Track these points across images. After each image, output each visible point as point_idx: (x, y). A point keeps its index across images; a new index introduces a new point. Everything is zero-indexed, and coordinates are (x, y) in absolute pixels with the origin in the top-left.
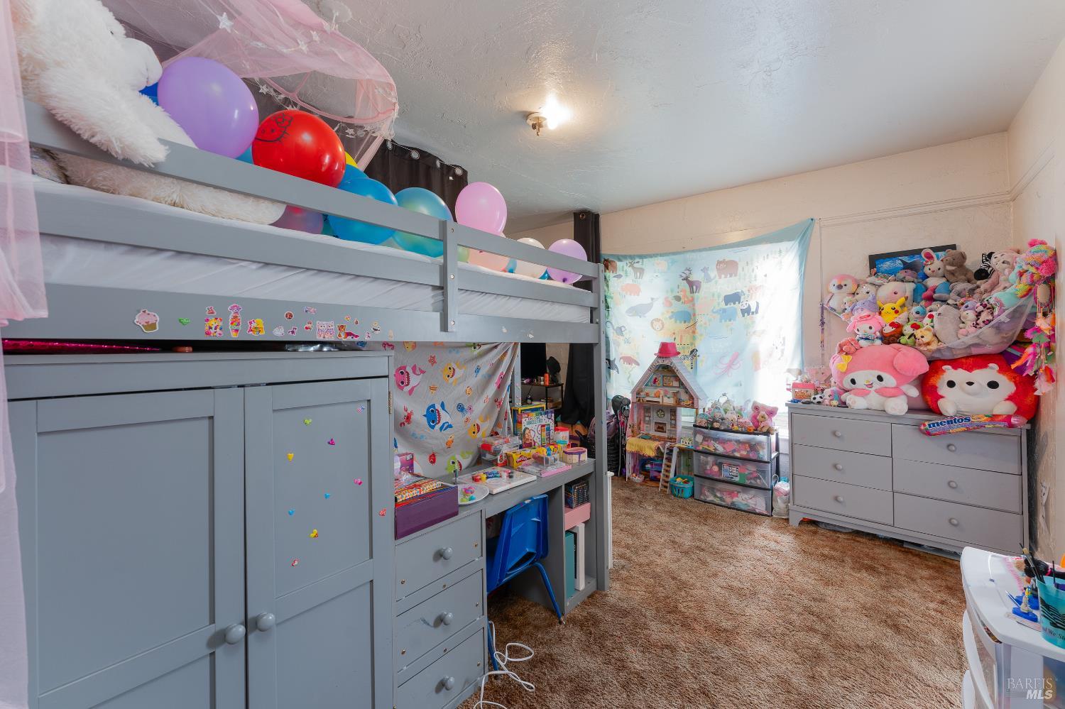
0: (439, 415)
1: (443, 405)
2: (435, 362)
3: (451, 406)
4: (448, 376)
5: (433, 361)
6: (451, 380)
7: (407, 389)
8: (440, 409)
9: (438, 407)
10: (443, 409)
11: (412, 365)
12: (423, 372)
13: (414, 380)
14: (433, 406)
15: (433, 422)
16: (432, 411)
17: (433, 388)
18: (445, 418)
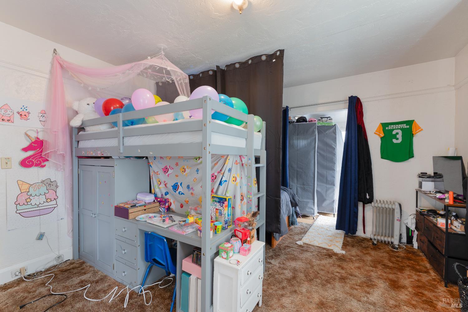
0: (178, 188)
1: (181, 184)
2: (178, 165)
3: (184, 185)
4: (183, 172)
5: (177, 164)
6: (184, 174)
7: (167, 174)
8: (180, 185)
9: (179, 184)
10: (181, 185)
11: (169, 165)
12: (173, 169)
13: (170, 171)
14: (177, 183)
15: (175, 190)
16: (176, 185)
17: (177, 176)
18: (180, 189)
